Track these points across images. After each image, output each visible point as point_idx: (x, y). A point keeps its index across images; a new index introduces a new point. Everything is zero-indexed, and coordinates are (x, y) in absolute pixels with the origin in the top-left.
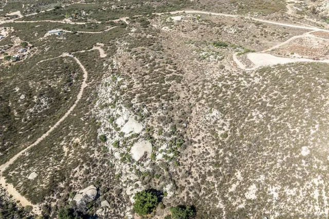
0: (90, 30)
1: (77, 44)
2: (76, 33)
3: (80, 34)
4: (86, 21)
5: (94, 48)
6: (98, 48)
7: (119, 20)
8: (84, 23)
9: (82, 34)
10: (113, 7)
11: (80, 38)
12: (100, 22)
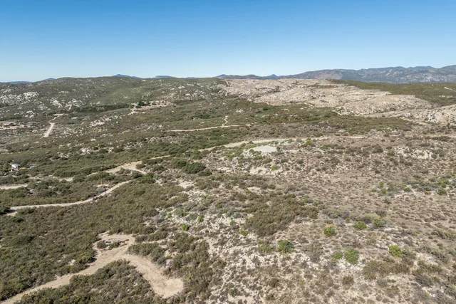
0: (53, 199)
1: (22, 251)
2: (8, 211)
3: (23, 213)
4: (27, 182)
5: (104, 259)
6: (120, 255)
7: (118, 169)
8: (26, 186)
9: (31, 211)
10: (84, 150)
11: (30, 226)
12: (70, 180)
